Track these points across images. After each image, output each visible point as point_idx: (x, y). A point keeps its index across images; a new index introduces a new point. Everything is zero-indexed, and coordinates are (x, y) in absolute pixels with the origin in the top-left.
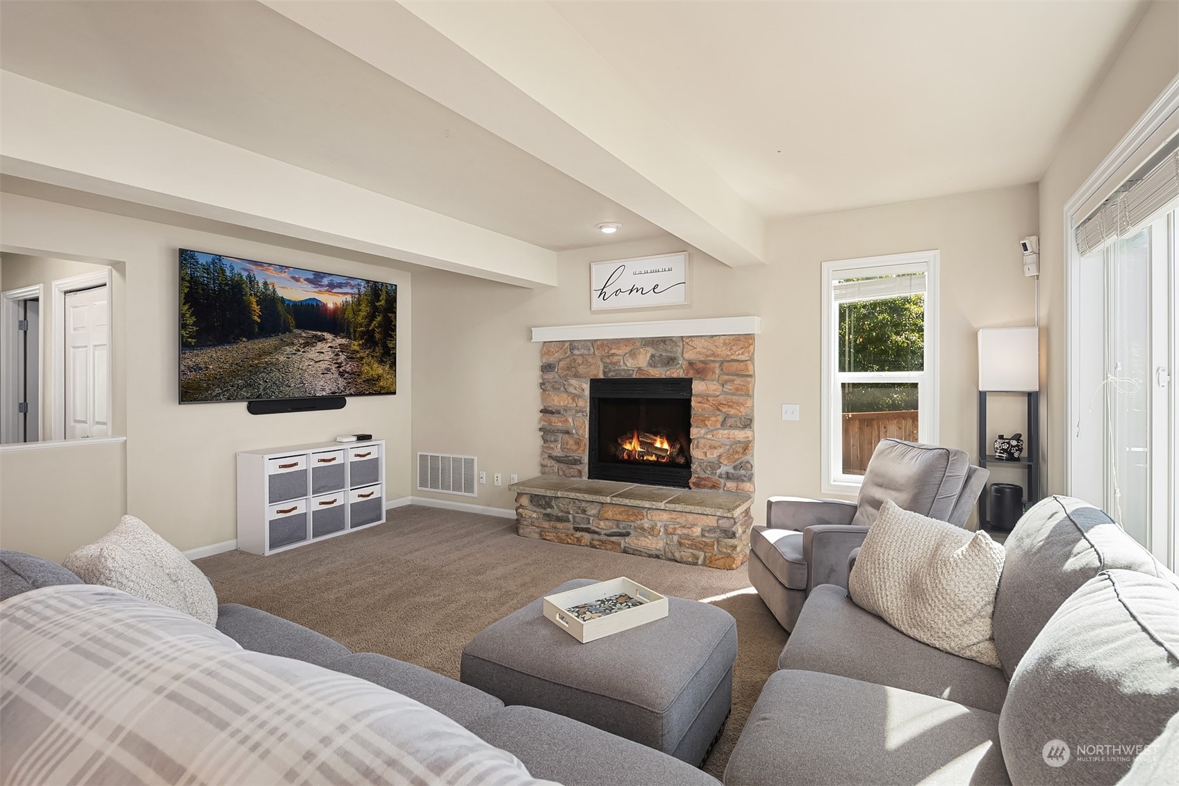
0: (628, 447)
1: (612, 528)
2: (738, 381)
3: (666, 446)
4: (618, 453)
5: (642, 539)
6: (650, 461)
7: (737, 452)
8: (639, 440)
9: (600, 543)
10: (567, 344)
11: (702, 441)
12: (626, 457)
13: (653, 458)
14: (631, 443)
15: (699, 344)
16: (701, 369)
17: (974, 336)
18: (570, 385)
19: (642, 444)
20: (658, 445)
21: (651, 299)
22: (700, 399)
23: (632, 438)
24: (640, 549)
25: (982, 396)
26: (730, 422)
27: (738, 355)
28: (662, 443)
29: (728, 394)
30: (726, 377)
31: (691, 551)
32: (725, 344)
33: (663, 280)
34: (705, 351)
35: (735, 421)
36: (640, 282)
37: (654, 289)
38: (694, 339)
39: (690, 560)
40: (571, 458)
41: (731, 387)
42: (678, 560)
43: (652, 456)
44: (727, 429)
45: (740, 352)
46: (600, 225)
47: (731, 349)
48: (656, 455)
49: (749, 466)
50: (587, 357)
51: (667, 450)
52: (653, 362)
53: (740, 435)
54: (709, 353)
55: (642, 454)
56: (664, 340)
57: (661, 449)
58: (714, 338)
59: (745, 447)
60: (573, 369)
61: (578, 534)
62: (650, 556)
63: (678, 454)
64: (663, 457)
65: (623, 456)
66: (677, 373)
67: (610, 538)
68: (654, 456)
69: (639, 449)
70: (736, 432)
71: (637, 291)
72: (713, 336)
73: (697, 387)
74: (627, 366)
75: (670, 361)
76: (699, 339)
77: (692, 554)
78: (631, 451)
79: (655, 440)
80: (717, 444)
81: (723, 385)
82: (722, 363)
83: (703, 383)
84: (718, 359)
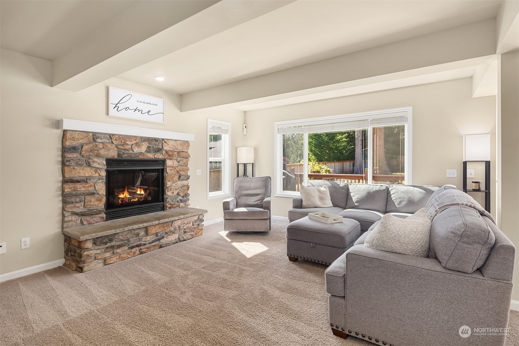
0: (122, 196)
1: (154, 238)
2: (185, 160)
3: (143, 192)
4: (115, 201)
5: (170, 236)
6: (134, 201)
7: (185, 190)
8: (128, 191)
9: (147, 249)
10: (91, 134)
11: (172, 187)
12: (120, 202)
13: (136, 200)
14: (123, 194)
15: (171, 143)
16: (170, 155)
18: (94, 162)
19: (130, 193)
20: (138, 192)
21: (146, 117)
22: (171, 168)
23: (124, 191)
24: (169, 243)
25: (238, 164)
26: (182, 177)
27: (185, 149)
28: (140, 191)
29: (182, 166)
30: (180, 159)
31: (189, 233)
32: (180, 144)
33: (153, 110)
34: (172, 146)
35: (184, 177)
36: (141, 106)
37: (148, 112)
38: (169, 141)
39: (190, 237)
40: (95, 210)
41: (182, 163)
42: (186, 239)
43: (135, 199)
44: (181, 181)
45: (186, 148)
46: (155, 75)
47: (183, 147)
48: (137, 198)
49: (188, 195)
50: (107, 144)
51: (143, 194)
52: (149, 150)
53: (185, 183)
54: (174, 147)
55: (129, 199)
56: (156, 140)
57: (141, 194)
58: (177, 141)
59: (188, 187)
60: (96, 152)
61: (133, 250)
62: (174, 243)
63: (148, 196)
64: (141, 198)
65: (118, 203)
66: (159, 156)
67: (151, 244)
68: (136, 198)
69: (129, 196)
70: (184, 181)
71: (139, 111)
72: (176, 140)
73: (169, 163)
74: (133, 151)
75: (159, 150)
76: (171, 141)
77: (190, 234)
78: (123, 198)
79: (137, 190)
80: (177, 188)
81: (179, 162)
82: (178, 152)
83: (172, 161)
84: (177, 151)
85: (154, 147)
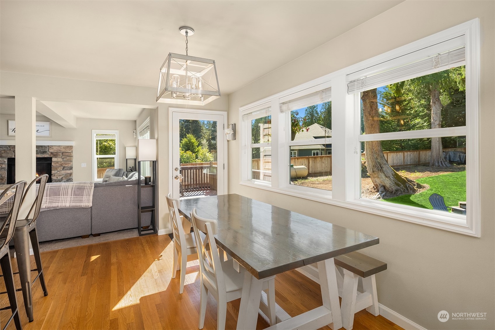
2: (68, 158)
7: (68, 176)
11: (56, 174)
15: (54, 148)
16: (56, 155)
17: (125, 148)
22: (55, 163)
25: (127, 159)
26: (65, 168)
29: (65, 161)
30: (64, 157)
32: (64, 148)
33: (41, 129)
34: (57, 150)
35: (67, 168)
37: (37, 131)
41: (66, 159)
44: (64, 171)
45: (69, 150)
47: (66, 149)
49: (72, 179)
50: (7, 151)
52: (38, 153)
53: (69, 172)
56: (42, 146)
59: (71, 174)
66: (47, 156)
70: (67, 171)
72: (59, 146)
73: (54, 159)
75: (44, 152)
76: (55, 146)
80: (61, 175)
81: (63, 159)
82: (63, 153)
83: (56, 158)
84: (61, 152)
85: (41, 150)
